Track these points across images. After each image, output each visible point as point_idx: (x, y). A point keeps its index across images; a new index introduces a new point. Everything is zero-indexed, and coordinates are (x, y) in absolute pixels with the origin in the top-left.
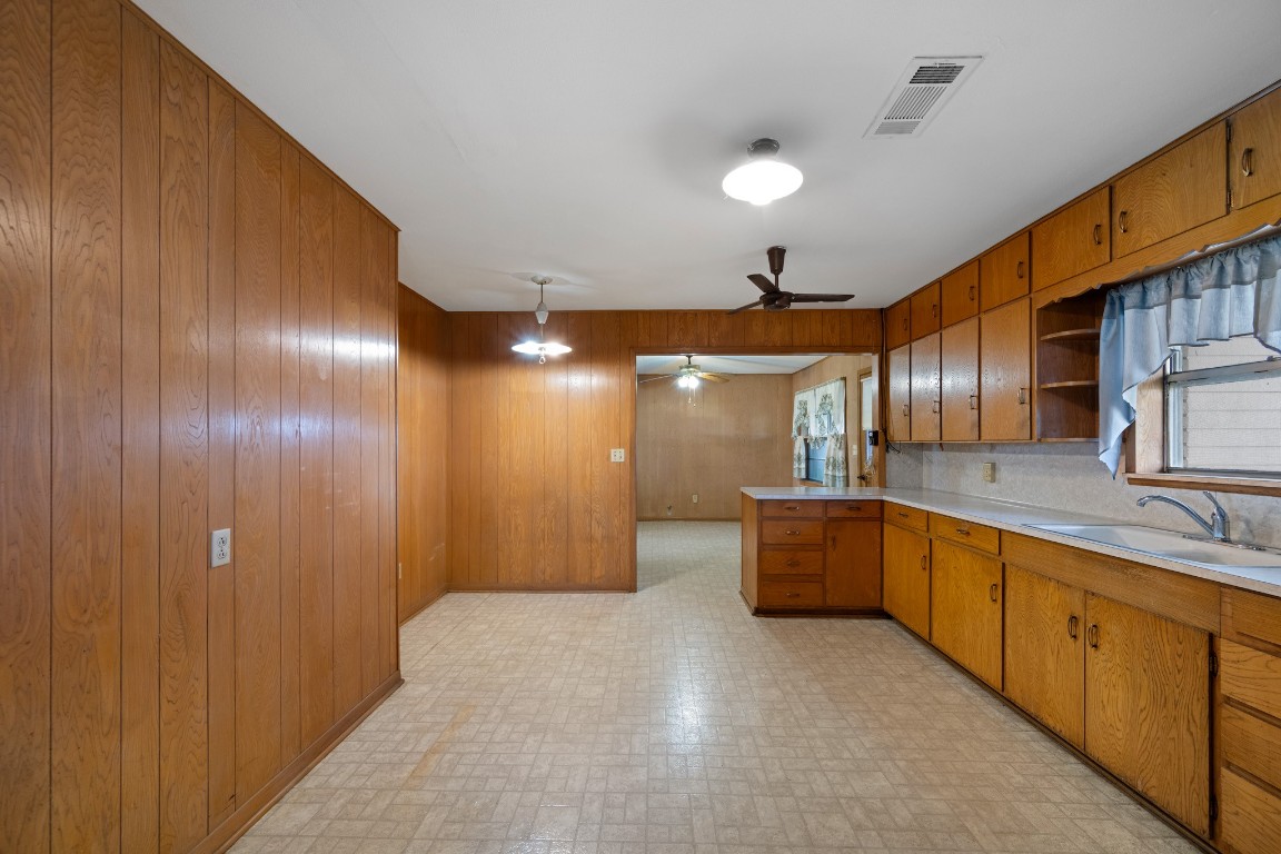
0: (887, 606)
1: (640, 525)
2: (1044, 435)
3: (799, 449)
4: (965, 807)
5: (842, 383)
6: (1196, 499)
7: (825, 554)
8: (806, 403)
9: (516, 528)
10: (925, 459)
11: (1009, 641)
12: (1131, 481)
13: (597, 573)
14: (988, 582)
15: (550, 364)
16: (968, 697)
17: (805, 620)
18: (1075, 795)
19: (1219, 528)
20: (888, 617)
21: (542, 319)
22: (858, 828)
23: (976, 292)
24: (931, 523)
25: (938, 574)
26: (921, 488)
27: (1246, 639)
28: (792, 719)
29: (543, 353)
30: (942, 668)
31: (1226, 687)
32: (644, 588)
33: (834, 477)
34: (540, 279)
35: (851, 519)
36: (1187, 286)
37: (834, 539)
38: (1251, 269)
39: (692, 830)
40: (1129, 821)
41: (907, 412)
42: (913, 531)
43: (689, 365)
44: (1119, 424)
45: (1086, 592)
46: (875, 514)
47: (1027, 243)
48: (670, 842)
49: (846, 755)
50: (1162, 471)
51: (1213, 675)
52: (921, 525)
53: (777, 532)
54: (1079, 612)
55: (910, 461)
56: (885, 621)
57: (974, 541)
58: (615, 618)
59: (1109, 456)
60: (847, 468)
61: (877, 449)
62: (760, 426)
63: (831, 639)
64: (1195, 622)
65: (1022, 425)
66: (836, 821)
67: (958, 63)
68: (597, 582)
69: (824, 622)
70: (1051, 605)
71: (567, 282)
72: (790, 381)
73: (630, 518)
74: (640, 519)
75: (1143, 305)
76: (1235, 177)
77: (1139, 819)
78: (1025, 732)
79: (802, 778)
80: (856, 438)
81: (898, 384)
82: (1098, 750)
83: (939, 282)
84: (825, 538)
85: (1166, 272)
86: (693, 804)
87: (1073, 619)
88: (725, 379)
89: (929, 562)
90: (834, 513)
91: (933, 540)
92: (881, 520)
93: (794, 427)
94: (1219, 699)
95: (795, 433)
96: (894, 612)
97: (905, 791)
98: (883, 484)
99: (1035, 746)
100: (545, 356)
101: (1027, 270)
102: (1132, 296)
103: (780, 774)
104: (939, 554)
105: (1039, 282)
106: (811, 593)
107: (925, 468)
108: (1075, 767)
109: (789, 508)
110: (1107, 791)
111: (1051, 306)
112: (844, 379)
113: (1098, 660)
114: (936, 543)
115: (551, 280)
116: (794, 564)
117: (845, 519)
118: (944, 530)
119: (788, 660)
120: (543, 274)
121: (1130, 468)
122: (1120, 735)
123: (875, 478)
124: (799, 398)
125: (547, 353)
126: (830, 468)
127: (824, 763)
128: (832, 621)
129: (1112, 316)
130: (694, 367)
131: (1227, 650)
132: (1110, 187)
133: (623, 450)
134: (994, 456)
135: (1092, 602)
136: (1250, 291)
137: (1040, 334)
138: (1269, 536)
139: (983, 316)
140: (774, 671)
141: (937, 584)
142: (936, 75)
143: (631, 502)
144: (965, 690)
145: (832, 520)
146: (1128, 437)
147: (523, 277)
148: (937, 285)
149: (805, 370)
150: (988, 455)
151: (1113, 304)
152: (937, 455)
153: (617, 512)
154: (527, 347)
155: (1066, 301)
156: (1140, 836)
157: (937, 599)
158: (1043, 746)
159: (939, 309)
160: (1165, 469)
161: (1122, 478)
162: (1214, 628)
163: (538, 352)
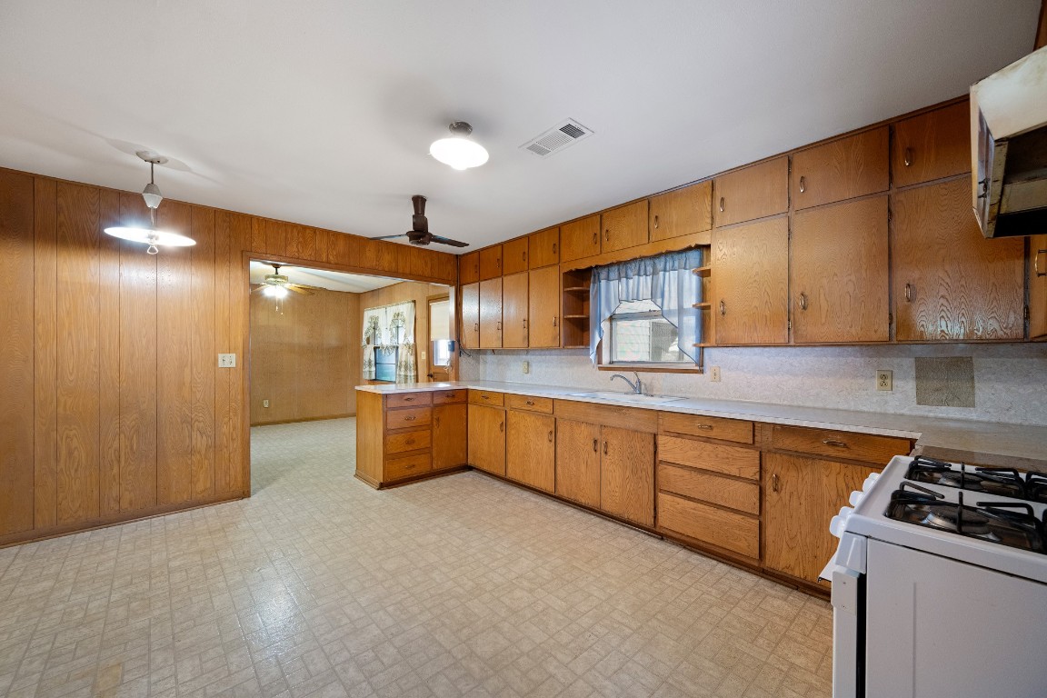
0: (470, 462)
1: (253, 430)
2: (565, 344)
3: (368, 354)
4: (568, 557)
5: (413, 304)
6: (630, 375)
7: (432, 431)
8: (377, 318)
9: (70, 453)
10: (481, 360)
11: (559, 463)
12: (600, 369)
13: (200, 486)
14: (546, 431)
15: (161, 257)
16: (536, 503)
17: (419, 484)
18: (603, 532)
19: (638, 388)
20: (470, 468)
21: (152, 202)
22: (531, 591)
23: (526, 256)
24: (507, 401)
25: (512, 432)
26: (479, 380)
27: (668, 433)
28: (455, 549)
29: (154, 243)
30: (516, 491)
31: (661, 456)
32: (258, 490)
33: (406, 376)
34: (152, 156)
35: (448, 404)
36: (626, 273)
37: (438, 420)
38: (650, 269)
39: (440, 644)
40: (624, 535)
41: (477, 328)
42: (492, 407)
43: (276, 276)
44: (597, 340)
45: (601, 426)
46: (460, 399)
47: (558, 234)
48: (431, 660)
49: (499, 556)
50: (610, 363)
51: (655, 452)
52: (499, 402)
53: (397, 420)
54: (598, 437)
55: (473, 362)
56: (471, 472)
57: (535, 408)
58: (244, 525)
59: (592, 357)
60: (417, 369)
61: (454, 353)
62: (332, 336)
63: (444, 491)
64: (648, 430)
65: (555, 338)
66: (518, 593)
67: (584, 130)
68: (200, 496)
69: (433, 482)
70: (583, 435)
71: (188, 169)
72: (359, 300)
73: (243, 421)
74: (254, 425)
75: (608, 279)
76: (651, 227)
77: (626, 532)
78: (570, 511)
79: (485, 580)
80: (425, 346)
81: (469, 309)
82: (608, 507)
83: (502, 245)
84: (432, 418)
85: (619, 263)
86: (429, 628)
87: (595, 442)
88: (310, 292)
89: (504, 426)
90: (438, 400)
91: (508, 412)
92: (466, 403)
93: (364, 337)
94: (657, 462)
95: (364, 342)
96: (477, 464)
97: (540, 562)
98: (457, 378)
99: (576, 516)
100: (158, 247)
101: (557, 249)
102: (603, 274)
103: (471, 583)
104: (513, 419)
105: (565, 257)
106: (422, 464)
107: (481, 367)
108: (595, 520)
109: (407, 400)
110: (611, 526)
111: (570, 272)
112: (414, 302)
113: (607, 460)
114: (510, 413)
115: (166, 161)
116: (409, 442)
117: (445, 404)
118: (516, 403)
119: (426, 513)
120: (157, 151)
121: (600, 362)
122: (617, 494)
123: (452, 375)
124: (368, 315)
125: (158, 243)
126: (403, 369)
127: (490, 566)
128: (438, 480)
129: (594, 283)
130: (283, 277)
131: (661, 440)
132: (601, 215)
133: (233, 356)
134: (529, 357)
135: (604, 430)
136: (649, 278)
137: (564, 287)
138: (652, 390)
139: (531, 272)
140: (421, 523)
141: (511, 438)
142: (571, 131)
143: (244, 406)
144: (533, 499)
145: (436, 406)
146: (599, 347)
147: (123, 147)
148: (500, 247)
149: (375, 292)
150: (524, 357)
151: (595, 276)
152: (490, 358)
153: (226, 419)
154: (129, 231)
155: (577, 270)
156: (630, 539)
157: (511, 449)
158: (579, 515)
159: (501, 262)
160: (611, 363)
161: (597, 366)
162: (655, 431)
163: (147, 241)
